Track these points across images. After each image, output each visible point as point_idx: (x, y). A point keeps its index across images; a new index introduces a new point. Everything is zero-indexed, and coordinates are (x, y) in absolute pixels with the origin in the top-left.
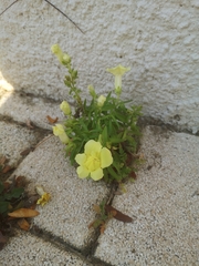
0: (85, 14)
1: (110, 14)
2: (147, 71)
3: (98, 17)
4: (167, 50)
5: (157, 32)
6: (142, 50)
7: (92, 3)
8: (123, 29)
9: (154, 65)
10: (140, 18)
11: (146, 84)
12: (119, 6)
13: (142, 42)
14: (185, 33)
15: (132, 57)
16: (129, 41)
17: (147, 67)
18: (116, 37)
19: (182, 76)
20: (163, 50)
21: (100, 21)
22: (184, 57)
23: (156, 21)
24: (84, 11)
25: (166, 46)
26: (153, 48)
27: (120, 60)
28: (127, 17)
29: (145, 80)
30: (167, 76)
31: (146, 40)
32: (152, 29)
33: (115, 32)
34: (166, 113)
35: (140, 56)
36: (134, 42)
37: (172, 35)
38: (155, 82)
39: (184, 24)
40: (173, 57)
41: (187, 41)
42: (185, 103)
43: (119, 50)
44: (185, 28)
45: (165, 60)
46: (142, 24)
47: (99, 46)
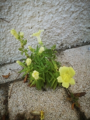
0: (7, 12)
1: (21, 8)
2: (45, 30)
3: (15, 11)
4: (53, 17)
5: (46, 10)
6: (41, 21)
7: (10, 5)
8: (30, 14)
9: (48, 26)
10: (38, 6)
11: (46, 36)
12: (26, 3)
13: (40, 18)
14: (58, 7)
15: (37, 26)
16: (34, 19)
17: (45, 28)
18: (27, 19)
19: (61, 26)
20: (51, 18)
21: (17, 13)
22: (60, 18)
23: (45, 5)
24: (6, 10)
25: (52, 15)
26: (46, 18)
27: (32, 29)
28: (31, 7)
29: (45, 34)
30: (55, 29)
31: (42, 16)
32: (44, 9)
33: (26, 17)
34: (57, 45)
35: (40, 24)
36: (37, 18)
37: (53, 10)
38: (50, 34)
39: (57, 3)
40: (56, 19)
41: (60, 10)
42: (64, 37)
43: (30, 25)
44: (58, 4)
45: (53, 22)
46: (39, 8)
47: (19, 27)
